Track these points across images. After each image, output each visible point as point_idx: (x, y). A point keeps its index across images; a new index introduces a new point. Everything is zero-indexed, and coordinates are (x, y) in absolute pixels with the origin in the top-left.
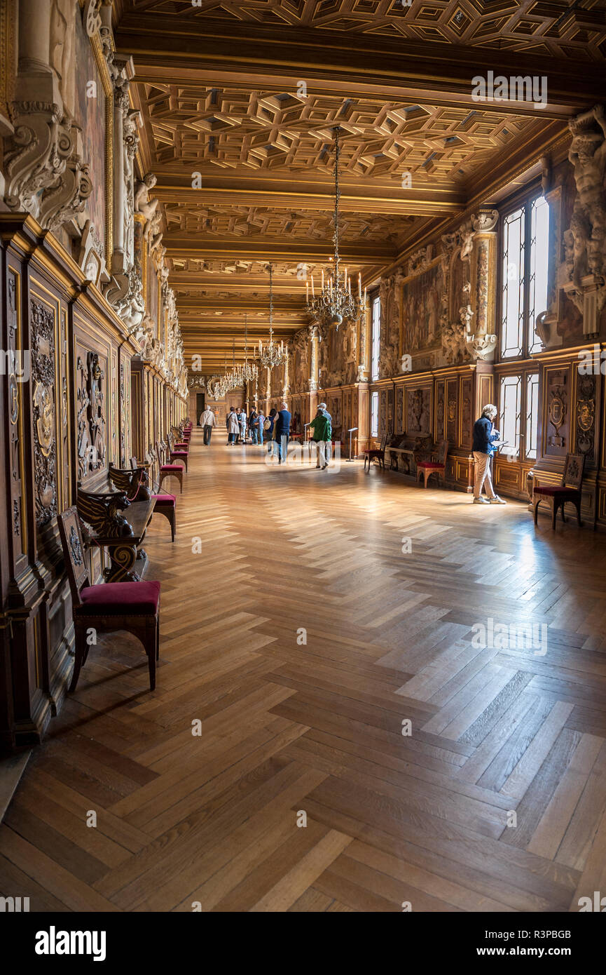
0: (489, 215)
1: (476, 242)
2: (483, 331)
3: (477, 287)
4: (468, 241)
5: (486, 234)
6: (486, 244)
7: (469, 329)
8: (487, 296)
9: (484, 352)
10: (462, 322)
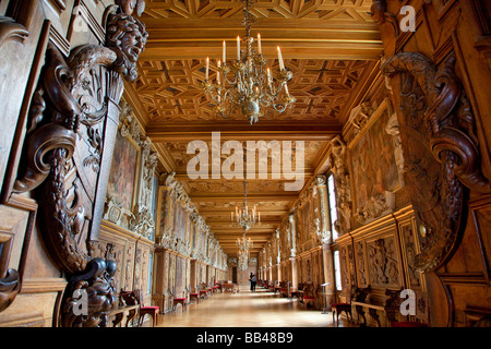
0: (322, 178)
1: (318, 189)
2: (324, 229)
3: (320, 209)
4: (315, 189)
5: (321, 186)
6: (322, 190)
7: (318, 229)
8: (325, 214)
9: (326, 240)
10: (315, 226)
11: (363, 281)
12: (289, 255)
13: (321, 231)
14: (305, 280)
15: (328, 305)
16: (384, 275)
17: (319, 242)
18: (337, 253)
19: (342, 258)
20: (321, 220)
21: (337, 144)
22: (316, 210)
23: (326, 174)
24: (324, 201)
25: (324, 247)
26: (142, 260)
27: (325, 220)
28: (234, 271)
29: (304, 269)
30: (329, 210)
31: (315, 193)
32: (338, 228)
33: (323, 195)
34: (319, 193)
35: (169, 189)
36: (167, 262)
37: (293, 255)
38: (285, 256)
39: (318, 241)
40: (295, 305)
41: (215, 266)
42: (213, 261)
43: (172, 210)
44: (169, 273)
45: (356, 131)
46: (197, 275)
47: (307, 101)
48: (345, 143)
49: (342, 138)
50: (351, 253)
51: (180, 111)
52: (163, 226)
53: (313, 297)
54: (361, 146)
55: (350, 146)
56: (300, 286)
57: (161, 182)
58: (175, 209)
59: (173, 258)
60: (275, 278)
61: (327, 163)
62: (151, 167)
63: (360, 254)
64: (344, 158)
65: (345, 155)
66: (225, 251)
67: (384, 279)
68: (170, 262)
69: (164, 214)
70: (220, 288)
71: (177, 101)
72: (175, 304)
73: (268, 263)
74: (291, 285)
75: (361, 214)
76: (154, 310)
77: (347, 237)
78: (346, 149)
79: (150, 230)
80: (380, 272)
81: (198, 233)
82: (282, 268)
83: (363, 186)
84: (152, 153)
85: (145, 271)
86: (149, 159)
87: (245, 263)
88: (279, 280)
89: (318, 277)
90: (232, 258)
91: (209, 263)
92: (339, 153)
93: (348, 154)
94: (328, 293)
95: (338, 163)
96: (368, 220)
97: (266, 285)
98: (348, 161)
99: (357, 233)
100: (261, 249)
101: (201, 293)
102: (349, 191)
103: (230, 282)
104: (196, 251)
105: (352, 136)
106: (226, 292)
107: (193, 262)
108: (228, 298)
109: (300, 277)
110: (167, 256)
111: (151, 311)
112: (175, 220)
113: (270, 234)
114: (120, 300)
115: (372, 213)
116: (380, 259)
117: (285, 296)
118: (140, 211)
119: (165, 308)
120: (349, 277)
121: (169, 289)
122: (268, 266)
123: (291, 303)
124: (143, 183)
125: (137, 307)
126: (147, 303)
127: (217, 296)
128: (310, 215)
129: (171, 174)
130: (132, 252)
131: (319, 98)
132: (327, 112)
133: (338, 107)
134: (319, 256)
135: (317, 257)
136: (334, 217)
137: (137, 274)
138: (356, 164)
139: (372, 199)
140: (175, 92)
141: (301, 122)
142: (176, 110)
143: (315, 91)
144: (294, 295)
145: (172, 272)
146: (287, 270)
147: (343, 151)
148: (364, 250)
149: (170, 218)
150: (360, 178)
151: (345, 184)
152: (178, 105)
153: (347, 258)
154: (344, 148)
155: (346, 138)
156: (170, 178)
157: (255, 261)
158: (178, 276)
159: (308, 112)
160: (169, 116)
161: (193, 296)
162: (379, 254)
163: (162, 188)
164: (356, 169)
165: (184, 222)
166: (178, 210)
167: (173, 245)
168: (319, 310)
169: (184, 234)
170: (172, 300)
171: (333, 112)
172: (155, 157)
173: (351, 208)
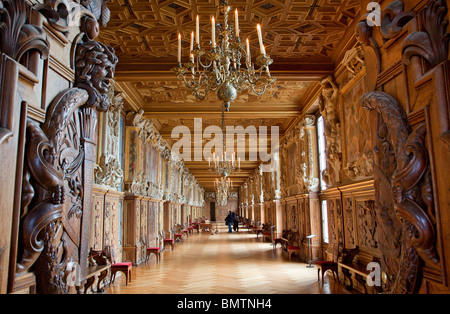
0: (310, 118)
1: (305, 131)
2: (312, 176)
3: (307, 153)
4: (302, 130)
5: (310, 127)
6: (310, 132)
7: (305, 175)
8: (313, 158)
9: (313, 187)
10: (302, 171)
11: (351, 241)
12: (273, 197)
13: (308, 177)
14: (289, 227)
15: (315, 258)
16: (373, 238)
17: (305, 190)
18: (324, 203)
19: (330, 212)
20: (308, 165)
21: (328, 85)
22: (304, 154)
23: (316, 114)
24: (312, 144)
25: (311, 195)
26: (112, 213)
27: (313, 166)
28: (212, 206)
29: (289, 215)
30: (318, 155)
31: (302, 134)
32: (326, 178)
33: (312, 137)
34: (307, 135)
35: (137, 129)
36: (138, 210)
37: (278, 196)
38: (268, 197)
39: (304, 188)
40: (279, 252)
41: (191, 203)
42: (188, 199)
43: (141, 152)
44: (141, 221)
45: (350, 76)
46: (171, 217)
47: (294, 38)
48: (337, 86)
49: (334, 79)
50: (339, 208)
51: (148, 48)
52: (132, 170)
53: (298, 248)
54: (354, 93)
55: (343, 91)
56: (285, 233)
57: (128, 122)
58: (145, 150)
59: (145, 204)
60: (258, 218)
61: (316, 103)
62: (117, 110)
63: (349, 211)
64: (336, 102)
65: (337, 99)
66: (201, 185)
67: (373, 243)
68: (141, 209)
69: (133, 158)
70: (196, 227)
71: (144, 38)
72: (148, 254)
73: (250, 200)
74: (275, 229)
75: (351, 169)
76: (127, 267)
77: (335, 191)
78: (338, 93)
79: (119, 180)
80: (369, 235)
81: (171, 172)
82: (265, 208)
83: (355, 139)
84: (116, 93)
85: (115, 225)
86: (114, 101)
87: (225, 198)
88: (262, 222)
89: (304, 226)
90: (209, 193)
91: (184, 202)
92: (330, 97)
93: (340, 98)
94: (315, 245)
95: (329, 107)
96: (358, 178)
97: (247, 224)
98: (340, 106)
99: (345, 188)
100: (242, 184)
101: (176, 236)
102: (339, 142)
103: (207, 222)
104: (169, 191)
105: (346, 80)
106: (204, 232)
107: (166, 204)
108: (206, 242)
109: (285, 222)
110: (138, 203)
111: (124, 268)
112: (145, 162)
113: (253, 169)
114: (90, 261)
115: (362, 170)
116: (369, 222)
117: (268, 240)
118: (107, 162)
119: (138, 259)
120: (336, 233)
121: (141, 238)
122: (249, 203)
123: (275, 250)
124: (108, 130)
125: (108, 267)
126: (118, 259)
127: (194, 237)
128: (296, 159)
129: (139, 112)
130: (100, 207)
131: (309, 36)
132: (318, 49)
133: (331, 45)
134: (305, 205)
135: (303, 204)
136: (323, 167)
137: (107, 229)
138: (349, 113)
139: (364, 156)
140: (141, 29)
141: (288, 60)
142: (143, 46)
143: (303, 29)
144: (277, 241)
145: (144, 219)
146: (270, 211)
147: (334, 95)
148: (352, 208)
149: (140, 161)
150: (352, 129)
151: (335, 133)
152: (144, 41)
153: (335, 213)
154: (335, 91)
155: (338, 80)
156: (138, 117)
157: (236, 195)
158: (151, 223)
159: (296, 49)
160: (133, 53)
161: (167, 242)
162: (368, 216)
163: (129, 129)
164: (348, 118)
165: (155, 162)
166: (148, 150)
167: (144, 191)
168: (305, 262)
169: (156, 176)
170: (145, 249)
171: (324, 49)
172: (120, 98)
173: (340, 159)
